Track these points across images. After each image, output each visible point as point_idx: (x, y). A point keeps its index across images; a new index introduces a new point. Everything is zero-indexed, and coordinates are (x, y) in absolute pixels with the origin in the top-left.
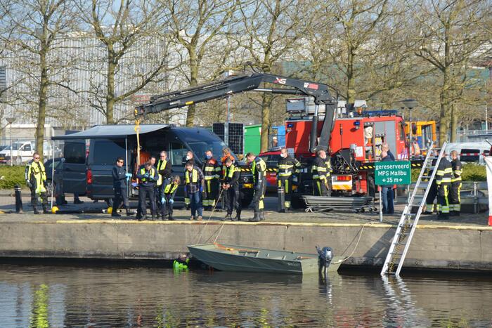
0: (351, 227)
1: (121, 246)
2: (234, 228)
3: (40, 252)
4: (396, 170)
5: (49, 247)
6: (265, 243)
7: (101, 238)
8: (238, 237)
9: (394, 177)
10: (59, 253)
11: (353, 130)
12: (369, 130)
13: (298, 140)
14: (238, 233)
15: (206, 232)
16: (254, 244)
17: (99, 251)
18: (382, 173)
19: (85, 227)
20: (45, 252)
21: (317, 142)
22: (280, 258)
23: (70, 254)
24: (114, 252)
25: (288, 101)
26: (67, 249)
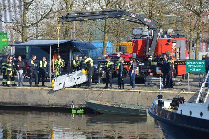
0: (173, 93)
1: (50, 101)
2: (111, 93)
3: (7, 103)
4: (197, 65)
5: (12, 101)
6: (127, 101)
7: (40, 96)
8: (113, 97)
9: (196, 68)
10: (17, 104)
11: (167, 44)
12: (174, 44)
13: (139, 49)
14: (113, 95)
15: (96, 94)
16: (121, 101)
17: (39, 103)
18: (190, 66)
19: (32, 91)
20: (10, 103)
21: (149, 50)
22: (133, 108)
23: (24, 104)
24: (47, 104)
25: (134, 29)
26: (22, 102)
